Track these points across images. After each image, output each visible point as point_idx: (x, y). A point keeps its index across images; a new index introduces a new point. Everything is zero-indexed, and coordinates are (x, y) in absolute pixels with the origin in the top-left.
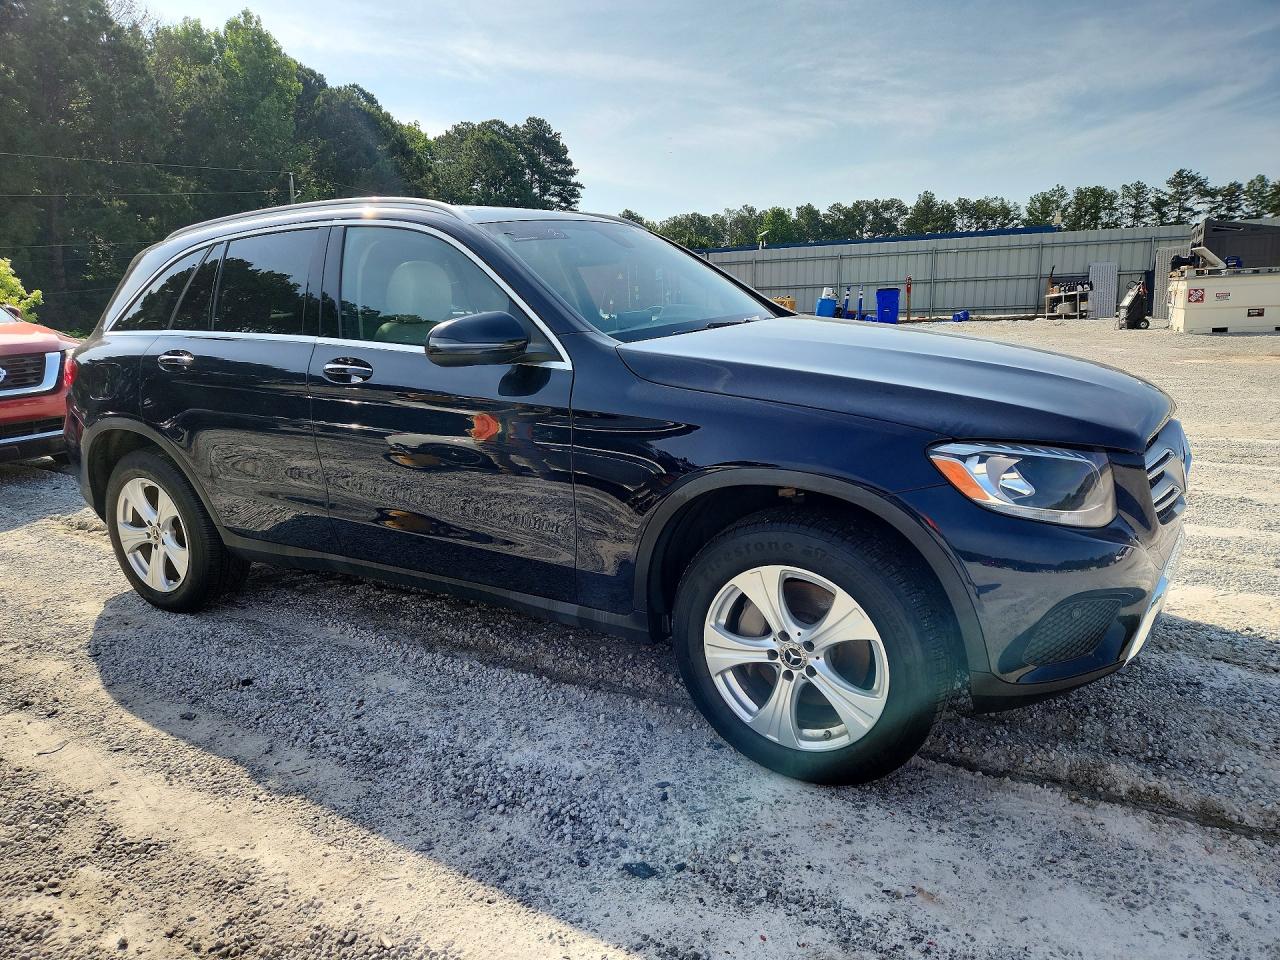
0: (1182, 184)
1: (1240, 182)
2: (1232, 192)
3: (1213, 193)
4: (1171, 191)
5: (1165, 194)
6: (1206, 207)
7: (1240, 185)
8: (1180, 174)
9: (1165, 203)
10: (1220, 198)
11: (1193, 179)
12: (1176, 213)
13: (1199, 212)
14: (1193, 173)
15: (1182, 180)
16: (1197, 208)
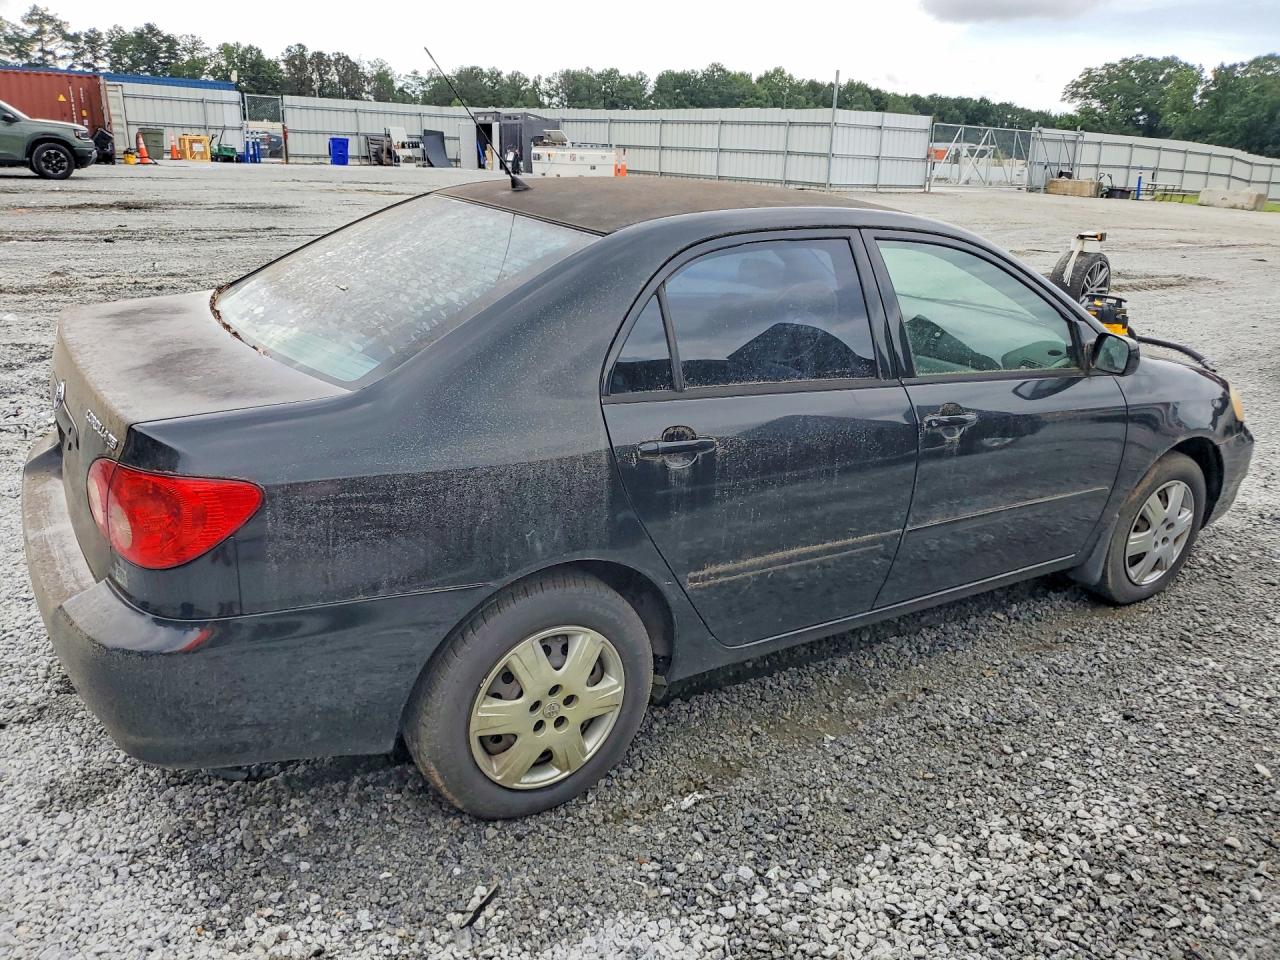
0: (40, 21)
1: (100, 29)
2: (93, 40)
3: (75, 38)
4: (32, 29)
5: (23, 30)
6: (71, 53)
7: (100, 35)
8: (35, 11)
9: (24, 42)
10: (81, 44)
11: (51, 20)
12: (40, 54)
13: (63, 57)
14: (50, 13)
15: (38, 17)
16: (60, 52)
